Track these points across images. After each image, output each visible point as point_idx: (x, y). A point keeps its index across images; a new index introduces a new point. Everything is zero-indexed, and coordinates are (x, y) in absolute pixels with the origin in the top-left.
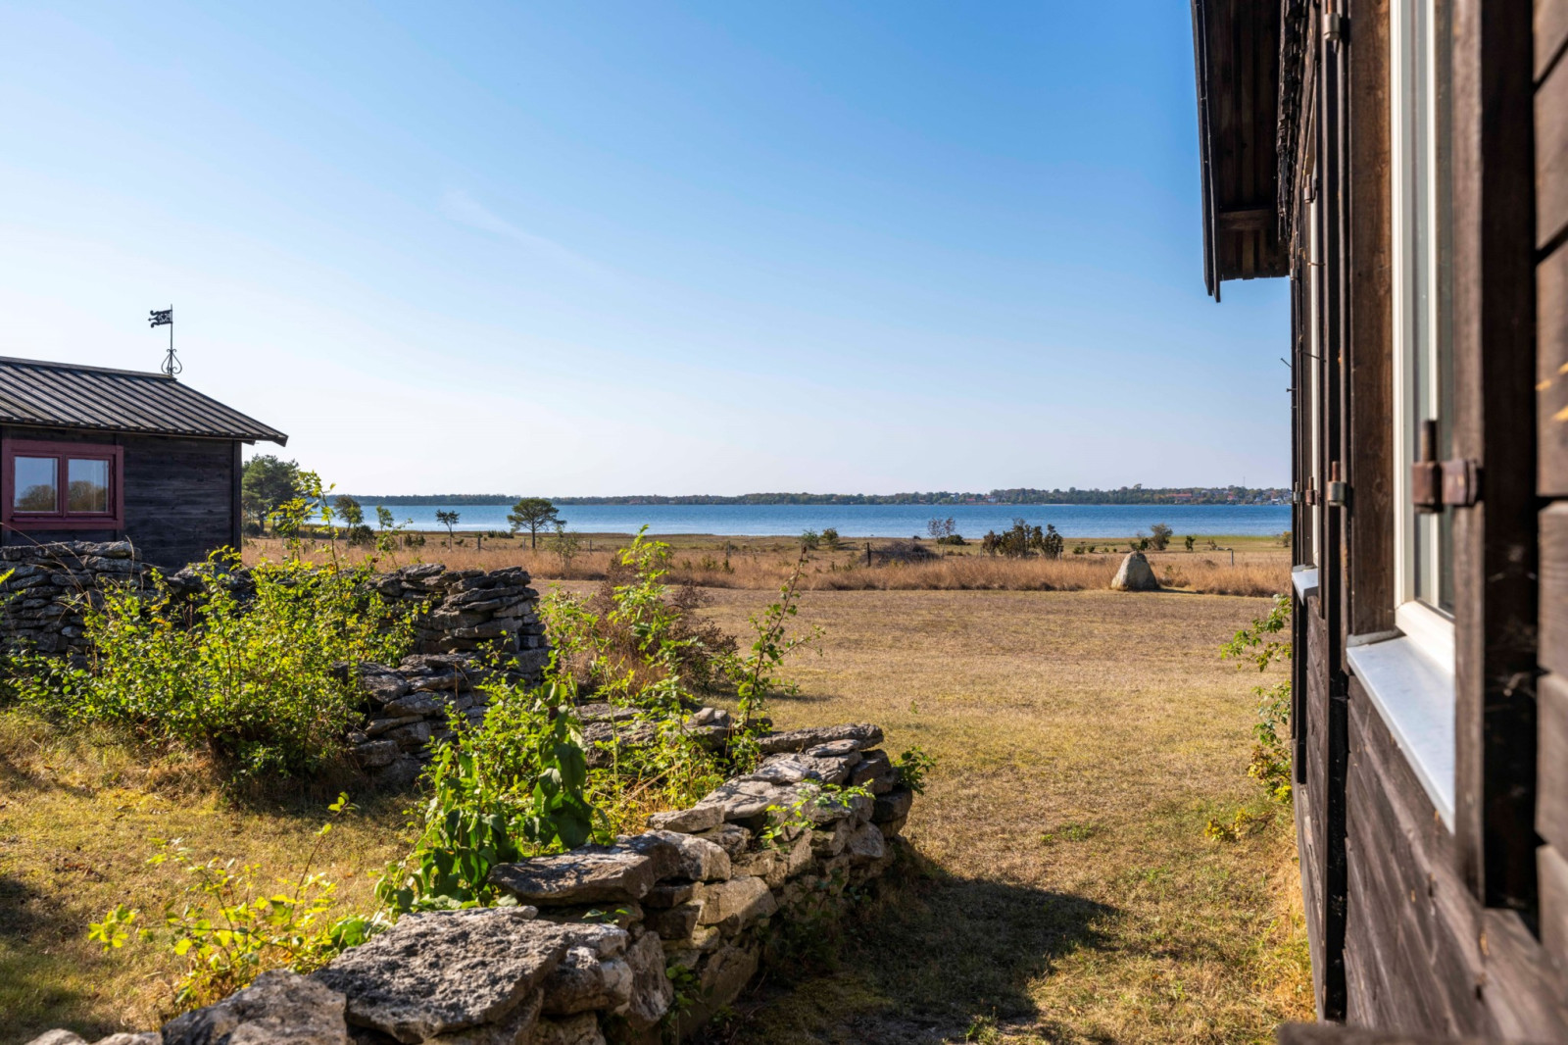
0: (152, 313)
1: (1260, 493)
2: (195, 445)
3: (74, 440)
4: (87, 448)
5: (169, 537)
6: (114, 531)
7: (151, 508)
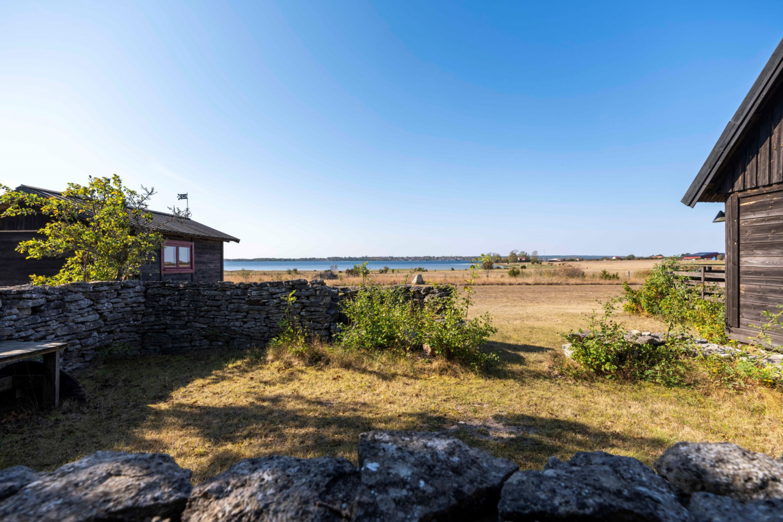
0: (179, 195)
1: (397, 258)
2: (212, 242)
3: (181, 240)
4: (185, 243)
5: (206, 275)
6: (192, 273)
7: (201, 265)
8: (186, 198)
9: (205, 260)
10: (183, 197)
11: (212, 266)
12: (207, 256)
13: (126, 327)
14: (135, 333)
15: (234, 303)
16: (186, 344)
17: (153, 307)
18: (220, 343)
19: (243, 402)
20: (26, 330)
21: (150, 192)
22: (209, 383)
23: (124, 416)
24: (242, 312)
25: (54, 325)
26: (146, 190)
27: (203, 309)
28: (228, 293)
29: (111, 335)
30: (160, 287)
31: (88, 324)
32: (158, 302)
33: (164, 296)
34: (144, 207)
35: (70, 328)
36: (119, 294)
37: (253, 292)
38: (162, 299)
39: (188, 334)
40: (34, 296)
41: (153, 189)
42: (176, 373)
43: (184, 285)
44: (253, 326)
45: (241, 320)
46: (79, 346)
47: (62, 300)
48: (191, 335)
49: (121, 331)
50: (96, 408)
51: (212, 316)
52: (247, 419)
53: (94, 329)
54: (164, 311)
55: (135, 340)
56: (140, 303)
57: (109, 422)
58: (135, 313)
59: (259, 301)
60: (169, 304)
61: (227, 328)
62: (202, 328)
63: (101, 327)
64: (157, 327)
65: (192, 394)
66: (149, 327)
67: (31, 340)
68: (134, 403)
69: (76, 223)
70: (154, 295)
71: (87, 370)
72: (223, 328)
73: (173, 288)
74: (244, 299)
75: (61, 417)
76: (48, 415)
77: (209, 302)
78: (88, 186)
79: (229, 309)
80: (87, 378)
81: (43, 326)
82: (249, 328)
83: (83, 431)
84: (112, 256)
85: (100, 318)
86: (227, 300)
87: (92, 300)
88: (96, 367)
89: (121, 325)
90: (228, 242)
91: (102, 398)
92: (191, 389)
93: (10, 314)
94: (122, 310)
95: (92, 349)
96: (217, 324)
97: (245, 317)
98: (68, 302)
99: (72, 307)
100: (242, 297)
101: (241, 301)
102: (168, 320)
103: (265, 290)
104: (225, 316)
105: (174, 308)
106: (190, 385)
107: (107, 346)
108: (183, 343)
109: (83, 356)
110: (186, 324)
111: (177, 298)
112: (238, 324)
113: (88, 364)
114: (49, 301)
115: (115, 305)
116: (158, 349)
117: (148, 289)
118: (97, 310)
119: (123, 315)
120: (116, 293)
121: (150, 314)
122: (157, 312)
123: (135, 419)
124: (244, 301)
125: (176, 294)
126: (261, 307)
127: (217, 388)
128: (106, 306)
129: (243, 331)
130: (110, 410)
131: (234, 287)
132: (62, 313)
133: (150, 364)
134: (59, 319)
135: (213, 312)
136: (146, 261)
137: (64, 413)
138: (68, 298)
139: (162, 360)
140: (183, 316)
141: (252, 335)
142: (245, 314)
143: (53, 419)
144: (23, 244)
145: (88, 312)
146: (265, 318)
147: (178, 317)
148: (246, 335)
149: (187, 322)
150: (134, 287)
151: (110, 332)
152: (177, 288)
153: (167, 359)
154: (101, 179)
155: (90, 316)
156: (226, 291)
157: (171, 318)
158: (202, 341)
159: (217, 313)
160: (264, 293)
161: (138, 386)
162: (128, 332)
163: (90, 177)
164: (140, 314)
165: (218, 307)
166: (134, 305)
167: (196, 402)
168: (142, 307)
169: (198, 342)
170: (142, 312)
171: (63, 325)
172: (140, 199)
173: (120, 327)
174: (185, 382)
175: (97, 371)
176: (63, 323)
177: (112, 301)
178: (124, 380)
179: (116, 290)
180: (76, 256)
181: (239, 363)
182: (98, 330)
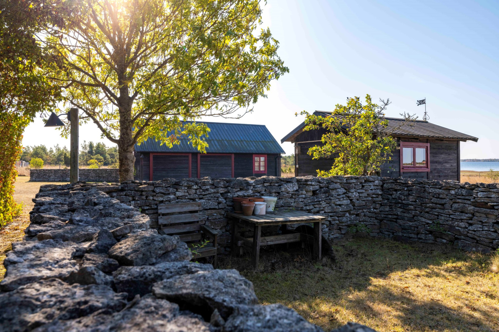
0: (418, 101)
2: (447, 142)
3: (417, 142)
4: (421, 144)
5: (441, 174)
6: (428, 172)
7: (436, 164)
8: (425, 103)
9: (441, 160)
10: (422, 102)
11: (448, 166)
12: (443, 156)
13: (368, 213)
14: (374, 219)
15: (458, 203)
16: (413, 235)
17: (388, 199)
18: (444, 241)
19: (451, 303)
20: (309, 205)
21: (386, 103)
22: (423, 275)
23: (354, 280)
24: (467, 213)
25: (324, 204)
26: (383, 102)
27: (428, 205)
28: (453, 192)
29: (358, 217)
30: (393, 183)
31: (343, 206)
32: (391, 195)
33: (396, 190)
34: (382, 116)
35: (333, 208)
36: (363, 186)
37: (479, 194)
38: (394, 192)
39: (415, 227)
40: (313, 183)
41: (388, 100)
42: (400, 258)
43: (412, 182)
44: (479, 229)
45: (466, 221)
46: (337, 222)
47: (328, 187)
48: (417, 228)
49: (365, 216)
50: (340, 268)
51: (436, 214)
52: (450, 320)
53: (347, 211)
54: (396, 203)
55: (374, 225)
56: (378, 195)
57: (345, 280)
58: (374, 202)
59: (487, 203)
60: (400, 198)
61: (451, 228)
62: (428, 224)
63: (351, 210)
64: (390, 216)
65: (407, 279)
66: (385, 216)
67: (312, 212)
68: (363, 272)
69: (339, 133)
70: (388, 189)
71: (342, 240)
72: (447, 226)
73: (403, 184)
74: (470, 200)
75: (321, 267)
76: (315, 264)
77: (434, 200)
78: (346, 105)
79: (453, 209)
80: (341, 246)
81: (318, 204)
82: (475, 231)
83: (329, 281)
84: (360, 157)
85: (351, 203)
86: (452, 200)
87: (345, 189)
88: (347, 239)
89: (364, 210)
90: (465, 141)
91: (346, 262)
92: (407, 275)
93: (302, 194)
94: (365, 199)
95: (345, 225)
96: (441, 222)
97: (471, 219)
98: (331, 189)
99: (334, 193)
100: (467, 198)
101: (466, 201)
102: (399, 211)
103: (494, 192)
104: (449, 215)
105: (404, 202)
106: (407, 271)
107: (356, 225)
108: (411, 234)
109: (340, 229)
110: (413, 218)
111: (406, 193)
112: (462, 224)
113: (343, 236)
114: (321, 188)
115: (361, 195)
116: (391, 235)
117: (384, 184)
118: (348, 197)
119: (366, 203)
120: (361, 185)
121: (385, 205)
122: (391, 204)
123: (360, 285)
124: (469, 202)
125: (405, 189)
126: (489, 210)
127: (430, 281)
128: (354, 195)
129: (468, 233)
130: (348, 272)
131: (459, 187)
132: (328, 197)
133: (383, 246)
134: (326, 201)
135: (437, 209)
136: (385, 160)
137: (323, 265)
138: (331, 187)
139: (392, 245)
140: (411, 210)
141: (478, 239)
142: (471, 215)
143: (317, 267)
144: (310, 149)
145: (343, 197)
146: (494, 223)
147: (407, 210)
148: (470, 238)
149: (414, 216)
150: (373, 182)
151: (357, 215)
152: (406, 184)
153: (396, 245)
154: (354, 98)
155: (344, 201)
156: (450, 190)
157: (401, 210)
158: (427, 236)
159: (442, 211)
160: (493, 196)
161: (370, 260)
162: (369, 217)
163: (348, 98)
164: (378, 203)
165: (443, 205)
166: (374, 196)
167: (407, 287)
168: (380, 198)
169: (423, 235)
170: (380, 203)
171: (329, 205)
172: (379, 110)
173: (364, 212)
174: (404, 268)
175: (347, 243)
176: (329, 203)
177: (358, 191)
178: (362, 254)
179: (361, 183)
180: (339, 157)
181: (459, 264)
182: (349, 212)
